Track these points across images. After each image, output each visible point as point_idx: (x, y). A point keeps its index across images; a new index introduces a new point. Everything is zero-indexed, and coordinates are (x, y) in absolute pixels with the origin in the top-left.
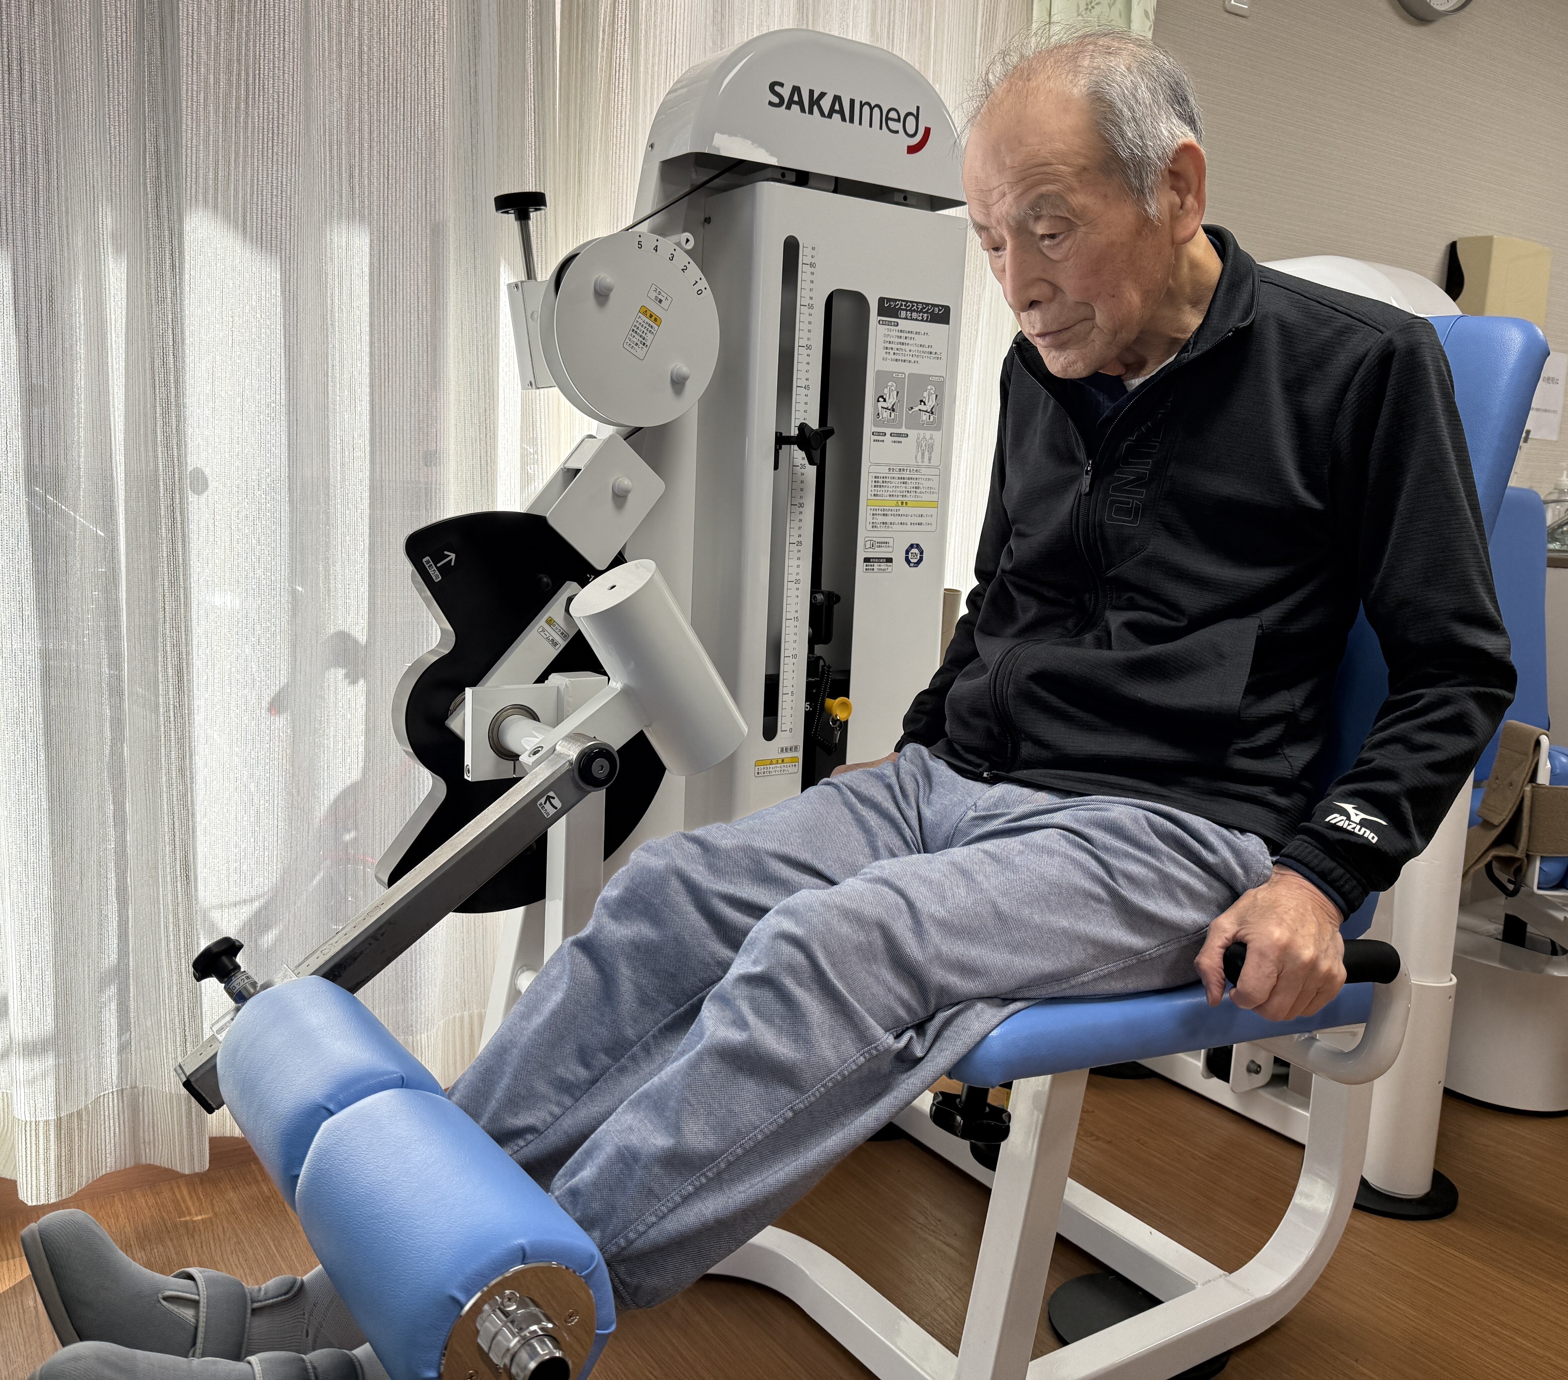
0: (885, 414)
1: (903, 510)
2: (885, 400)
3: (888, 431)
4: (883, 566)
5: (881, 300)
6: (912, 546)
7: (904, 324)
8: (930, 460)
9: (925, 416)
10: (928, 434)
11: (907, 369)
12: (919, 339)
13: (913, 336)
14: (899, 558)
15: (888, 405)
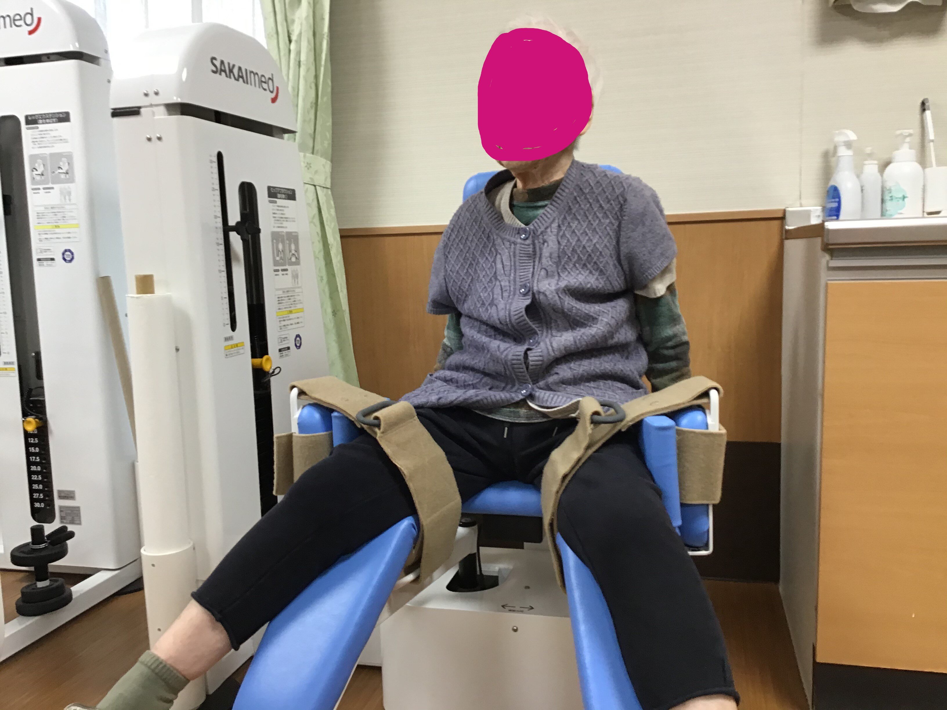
0: (38, 178)
1: (57, 230)
2: (37, 170)
3: (41, 187)
4: (50, 262)
5: (27, 117)
6: (66, 251)
7: (41, 127)
8: (70, 200)
9: (63, 176)
10: (66, 185)
11: (47, 151)
12: (53, 134)
13: (48, 132)
14: (59, 258)
15: (39, 172)
